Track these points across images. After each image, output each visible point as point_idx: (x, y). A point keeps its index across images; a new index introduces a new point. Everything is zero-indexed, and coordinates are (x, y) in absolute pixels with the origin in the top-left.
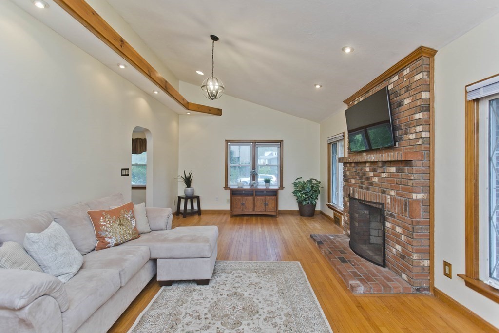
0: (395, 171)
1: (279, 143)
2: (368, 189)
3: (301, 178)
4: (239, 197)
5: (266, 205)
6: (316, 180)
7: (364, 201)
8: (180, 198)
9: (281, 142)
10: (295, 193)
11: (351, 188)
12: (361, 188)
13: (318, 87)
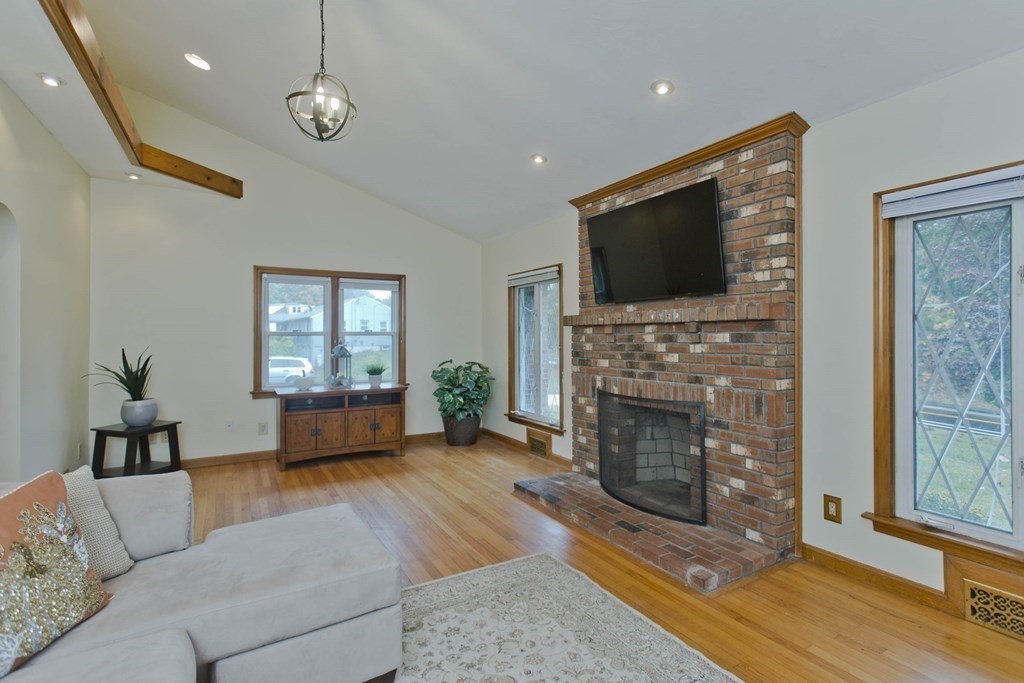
0: (728, 341)
1: (397, 282)
2: (650, 376)
3: (451, 361)
4: (305, 416)
5: (375, 427)
6: (480, 366)
7: (639, 399)
8: (102, 435)
9: (400, 278)
10: (440, 393)
11: (599, 378)
12: (631, 375)
13: (539, 160)
